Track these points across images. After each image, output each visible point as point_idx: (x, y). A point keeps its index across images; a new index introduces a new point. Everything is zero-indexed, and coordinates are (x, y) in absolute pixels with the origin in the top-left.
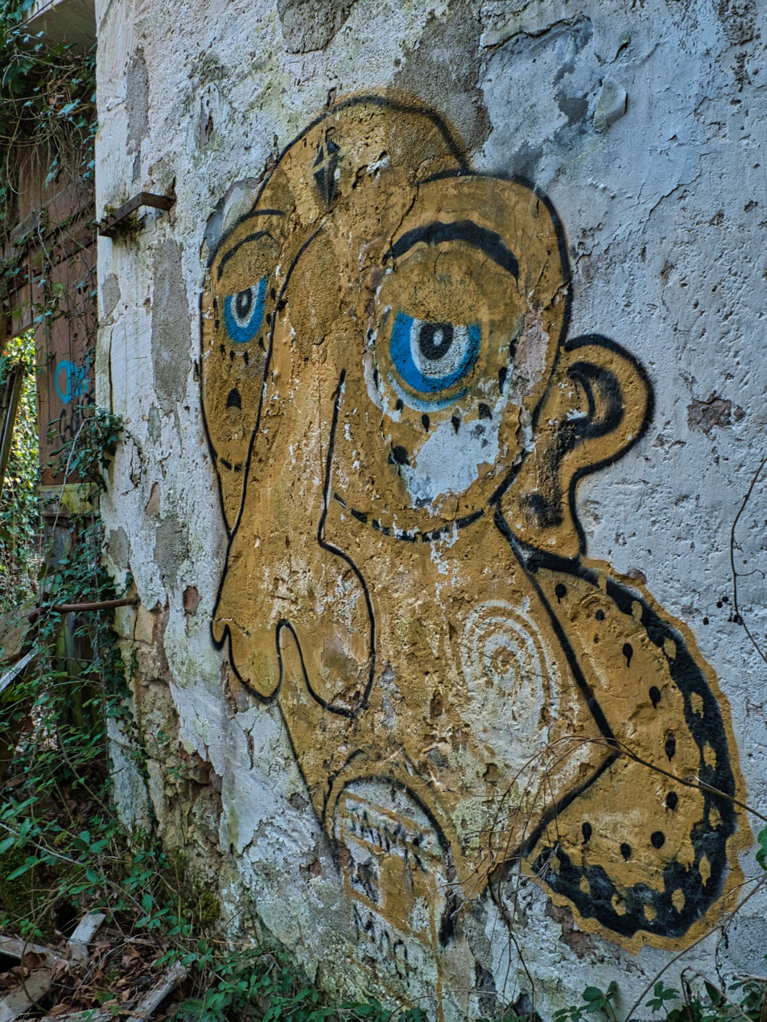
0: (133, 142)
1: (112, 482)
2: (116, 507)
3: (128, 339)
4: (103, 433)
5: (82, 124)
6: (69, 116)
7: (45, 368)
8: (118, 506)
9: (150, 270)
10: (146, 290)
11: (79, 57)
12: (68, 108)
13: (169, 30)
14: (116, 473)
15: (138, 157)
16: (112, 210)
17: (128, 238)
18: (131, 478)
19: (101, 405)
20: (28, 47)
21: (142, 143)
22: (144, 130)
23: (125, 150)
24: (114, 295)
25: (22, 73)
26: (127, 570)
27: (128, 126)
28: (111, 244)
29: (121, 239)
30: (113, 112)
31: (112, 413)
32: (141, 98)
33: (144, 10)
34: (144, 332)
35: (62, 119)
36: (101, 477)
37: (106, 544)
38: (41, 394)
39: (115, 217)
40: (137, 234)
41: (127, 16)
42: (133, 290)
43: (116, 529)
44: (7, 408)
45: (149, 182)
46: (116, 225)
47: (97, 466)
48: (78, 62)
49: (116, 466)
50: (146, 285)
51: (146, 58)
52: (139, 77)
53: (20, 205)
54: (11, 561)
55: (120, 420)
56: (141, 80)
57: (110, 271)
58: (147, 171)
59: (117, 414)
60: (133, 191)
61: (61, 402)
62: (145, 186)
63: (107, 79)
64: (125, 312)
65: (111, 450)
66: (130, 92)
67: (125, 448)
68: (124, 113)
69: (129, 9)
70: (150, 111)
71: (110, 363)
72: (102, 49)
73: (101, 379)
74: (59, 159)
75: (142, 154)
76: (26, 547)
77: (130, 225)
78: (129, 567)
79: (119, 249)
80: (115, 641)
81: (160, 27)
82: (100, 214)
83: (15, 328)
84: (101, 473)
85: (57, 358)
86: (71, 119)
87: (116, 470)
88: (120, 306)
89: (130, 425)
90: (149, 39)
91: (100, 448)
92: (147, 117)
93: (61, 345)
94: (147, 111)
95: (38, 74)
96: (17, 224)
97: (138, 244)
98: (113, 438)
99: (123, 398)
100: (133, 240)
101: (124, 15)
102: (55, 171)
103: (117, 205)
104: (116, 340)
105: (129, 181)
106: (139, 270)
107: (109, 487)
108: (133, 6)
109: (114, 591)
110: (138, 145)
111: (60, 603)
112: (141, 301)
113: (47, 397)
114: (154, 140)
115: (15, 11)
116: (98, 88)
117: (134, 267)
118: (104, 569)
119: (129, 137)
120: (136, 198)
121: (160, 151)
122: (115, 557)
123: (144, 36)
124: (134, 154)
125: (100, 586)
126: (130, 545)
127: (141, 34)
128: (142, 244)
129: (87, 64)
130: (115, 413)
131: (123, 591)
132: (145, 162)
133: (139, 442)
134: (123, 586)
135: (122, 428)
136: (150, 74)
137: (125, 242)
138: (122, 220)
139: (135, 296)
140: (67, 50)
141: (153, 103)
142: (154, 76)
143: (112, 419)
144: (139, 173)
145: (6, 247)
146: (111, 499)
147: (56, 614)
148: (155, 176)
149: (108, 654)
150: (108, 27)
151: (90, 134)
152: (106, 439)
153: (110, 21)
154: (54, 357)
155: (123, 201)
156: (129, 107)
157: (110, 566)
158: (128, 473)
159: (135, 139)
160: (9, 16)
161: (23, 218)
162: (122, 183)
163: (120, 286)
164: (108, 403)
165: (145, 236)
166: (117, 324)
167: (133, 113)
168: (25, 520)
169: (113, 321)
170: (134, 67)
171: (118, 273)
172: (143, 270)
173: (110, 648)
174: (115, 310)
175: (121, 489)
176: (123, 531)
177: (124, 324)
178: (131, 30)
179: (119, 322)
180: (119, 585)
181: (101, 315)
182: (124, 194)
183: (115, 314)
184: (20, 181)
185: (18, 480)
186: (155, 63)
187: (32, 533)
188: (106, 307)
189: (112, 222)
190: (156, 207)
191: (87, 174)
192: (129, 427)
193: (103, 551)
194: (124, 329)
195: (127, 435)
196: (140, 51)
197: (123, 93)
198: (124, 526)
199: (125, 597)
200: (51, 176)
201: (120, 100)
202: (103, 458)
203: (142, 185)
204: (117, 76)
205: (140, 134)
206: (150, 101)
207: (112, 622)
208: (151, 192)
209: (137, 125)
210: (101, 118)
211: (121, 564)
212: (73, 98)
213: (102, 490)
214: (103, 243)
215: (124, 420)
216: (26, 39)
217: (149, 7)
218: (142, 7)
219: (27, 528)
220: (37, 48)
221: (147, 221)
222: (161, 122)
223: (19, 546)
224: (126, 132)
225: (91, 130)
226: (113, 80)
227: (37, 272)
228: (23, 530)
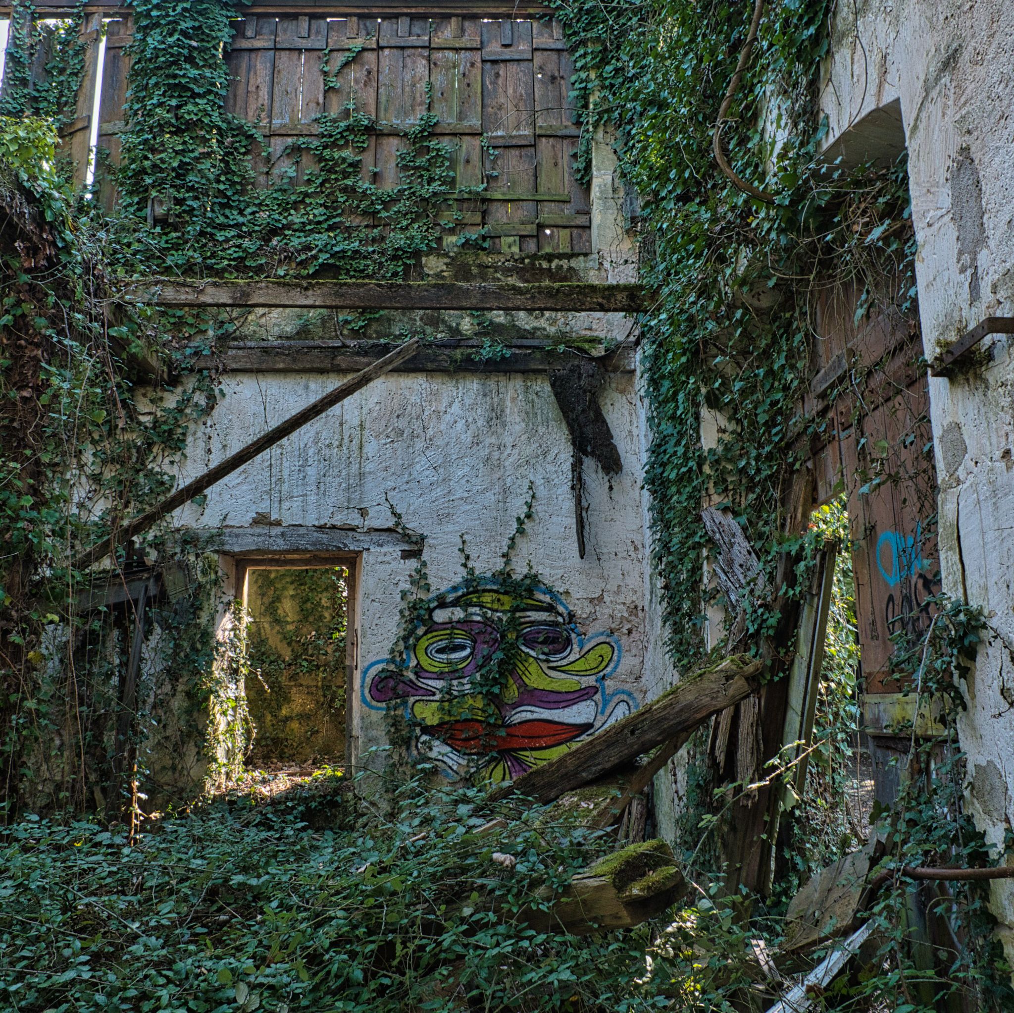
0: (967, 258)
1: (973, 697)
2: (983, 732)
3: (984, 505)
4: (956, 631)
5: (894, 246)
6: (878, 240)
7: (863, 543)
8: (986, 731)
9: (1006, 413)
10: (1003, 440)
11: (884, 171)
12: (877, 232)
13: (1001, 117)
14: (979, 684)
15: (975, 275)
16: (947, 344)
17: (970, 375)
18: (1002, 694)
19: (950, 590)
20: (827, 177)
21: (979, 256)
22: (981, 240)
23: (955, 268)
24: (958, 449)
25: (820, 206)
26: (1004, 825)
27: (958, 239)
28: (948, 385)
29: (961, 378)
30: (936, 226)
31: (967, 604)
32: (972, 203)
33: (965, 103)
34: (1006, 494)
35: (869, 247)
36: (957, 690)
37: (970, 783)
38: (860, 576)
39: (952, 353)
40: (983, 369)
41: (944, 114)
42: (985, 441)
43: (984, 764)
44: (818, 594)
45: (994, 302)
46: (954, 362)
47: (951, 675)
48: (883, 178)
49: (978, 675)
50: (1003, 433)
51: (974, 156)
52: (966, 179)
53: (821, 349)
54: (825, 790)
55: (980, 613)
56: (970, 182)
57: (949, 419)
58: (989, 289)
59: (974, 604)
60: (974, 317)
61: (886, 585)
62: (988, 307)
63: (925, 190)
64: (975, 470)
65: (971, 653)
66: (957, 200)
67: (990, 651)
68: (951, 225)
69: (945, 106)
70: (986, 217)
71: (959, 537)
72: (914, 158)
73: (947, 559)
74: (868, 292)
75: (980, 270)
76: (843, 772)
77: (972, 359)
78: (1007, 820)
79: (959, 390)
80: (993, 929)
81: (989, 116)
82: (930, 351)
83: (822, 496)
84: (957, 685)
85: (878, 528)
86: (880, 243)
87: (978, 681)
88: (968, 462)
89: (995, 620)
90: (975, 134)
91: (955, 652)
92: (982, 224)
93: (882, 512)
94: (982, 218)
95: (838, 203)
96: (818, 372)
97: (985, 381)
98: (971, 638)
99: (982, 582)
100: (979, 377)
101: (940, 114)
102: (865, 306)
103: (952, 337)
104: (966, 506)
105: (965, 306)
106: (990, 415)
107: (969, 704)
108: (950, 103)
109: (986, 853)
110: (974, 259)
111: (913, 865)
112: (998, 454)
113: (867, 577)
114: (995, 250)
115: (808, 143)
116: (913, 202)
117: (983, 410)
118: (969, 819)
119: (961, 253)
120: (981, 326)
121: (1004, 262)
122: (984, 804)
123: (969, 132)
124: (969, 272)
125: (965, 845)
126: (1007, 789)
127: (964, 130)
128: (991, 381)
129: (894, 178)
130: (971, 603)
131: (1001, 855)
132: (986, 278)
133: (1011, 643)
134: (1001, 847)
135: (985, 623)
136: (982, 173)
137: (968, 380)
138: (961, 355)
139: (988, 449)
140: (869, 168)
141: (990, 206)
142: (986, 174)
143: (968, 612)
144: (978, 293)
145: (806, 399)
146: (973, 721)
147: (909, 880)
148: (1002, 294)
149: (982, 947)
150: (921, 133)
151: (907, 256)
152: (962, 639)
153: (921, 126)
154: (873, 527)
155: (959, 330)
156: (957, 217)
157: (977, 816)
158: (997, 685)
159: (969, 253)
160: (803, 151)
161: (825, 365)
162: (957, 308)
163: (966, 437)
164: (961, 591)
165: (996, 370)
166: (965, 486)
167: (962, 223)
168: (840, 736)
169: (959, 482)
170: (959, 170)
171: (961, 420)
172: (996, 414)
173: (985, 937)
174: (961, 468)
175: (987, 707)
176: (995, 767)
177: (975, 487)
178: (951, 131)
179: (968, 484)
180: (995, 845)
181: (942, 476)
182: (961, 321)
183: (961, 473)
184: (819, 321)
185: (833, 685)
186: (986, 159)
187: (849, 753)
188: (948, 465)
189: (949, 359)
190: (1007, 332)
191: (908, 304)
192: (993, 623)
193: (966, 793)
194: (976, 491)
195: (992, 633)
196: (965, 150)
197: (947, 202)
198: (997, 761)
199: (1003, 865)
200: (860, 312)
201: (944, 211)
202: (959, 664)
203: (984, 308)
204: (937, 185)
205: (975, 246)
206: (984, 204)
207: (986, 898)
208: (999, 314)
209: (970, 236)
210: (920, 237)
211: (995, 814)
212: (881, 219)
213: (960, 709)
214: (937, 386)
215: (986, 612)
216: (823, 170)
217: (971, 98)
218: (963, 100)
219: (843, 747)
220: (836, 175)
221: (996, 351)
222: (1003, 226)
223: (834, 770)
224: (955, 247)
225: (907, 251)
226: (932, 190)
227: (846, 425)
228: (837, 749)
